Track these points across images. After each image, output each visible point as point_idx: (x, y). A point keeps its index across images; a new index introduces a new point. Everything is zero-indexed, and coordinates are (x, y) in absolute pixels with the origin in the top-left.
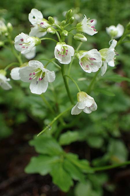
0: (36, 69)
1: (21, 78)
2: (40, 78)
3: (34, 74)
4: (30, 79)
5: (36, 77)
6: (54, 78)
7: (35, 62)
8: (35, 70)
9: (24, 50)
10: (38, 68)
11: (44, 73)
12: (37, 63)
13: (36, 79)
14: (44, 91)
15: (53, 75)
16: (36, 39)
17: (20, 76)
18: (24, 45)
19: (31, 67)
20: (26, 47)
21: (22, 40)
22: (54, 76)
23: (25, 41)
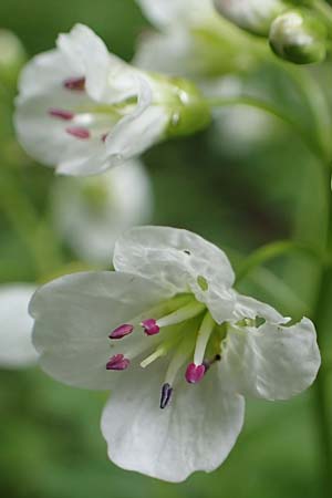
0: (165, 301)
1: (45, 355)
2: (198, 362)
3: (149, 332)
4: (115, 364)
5: (159, 352)
6: (307, 375)
7: (165, 241)
8: (150, 306)
9: (81, 152)
10: (178, 296)
11: (219, 332)
12: (179, 248)
13: (161, 366)
14: (214, 455)
15: (304, 351)
16: (175, 89)
17: (37, 337)
18: (84, 119)
19: (133, 279)
20: (96, 134)
21: (77, 85)
22: (312, 357)
23: (94, 90)
